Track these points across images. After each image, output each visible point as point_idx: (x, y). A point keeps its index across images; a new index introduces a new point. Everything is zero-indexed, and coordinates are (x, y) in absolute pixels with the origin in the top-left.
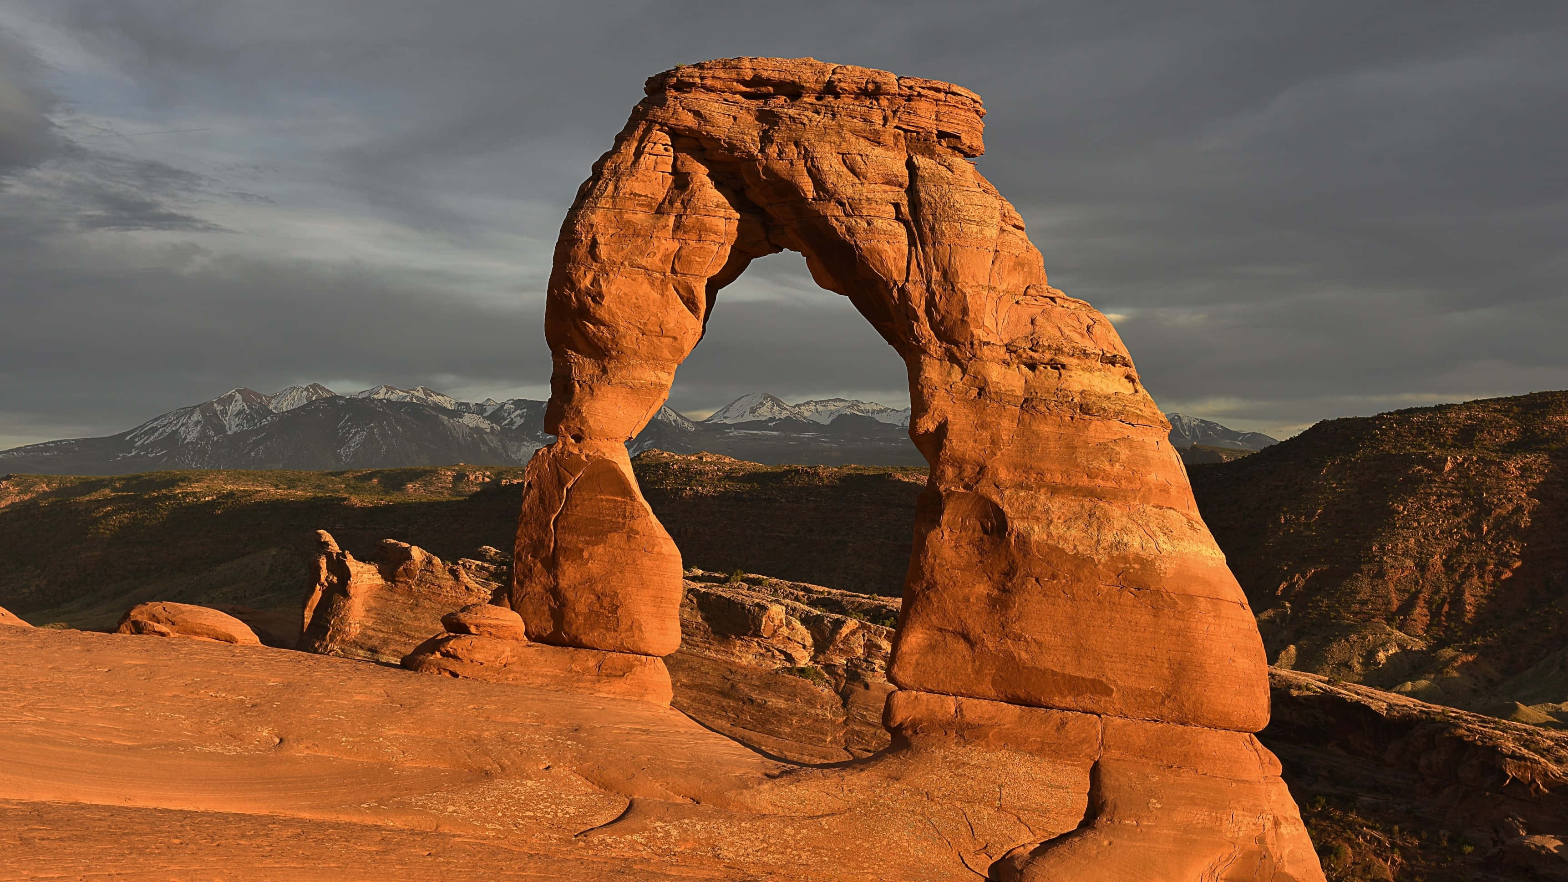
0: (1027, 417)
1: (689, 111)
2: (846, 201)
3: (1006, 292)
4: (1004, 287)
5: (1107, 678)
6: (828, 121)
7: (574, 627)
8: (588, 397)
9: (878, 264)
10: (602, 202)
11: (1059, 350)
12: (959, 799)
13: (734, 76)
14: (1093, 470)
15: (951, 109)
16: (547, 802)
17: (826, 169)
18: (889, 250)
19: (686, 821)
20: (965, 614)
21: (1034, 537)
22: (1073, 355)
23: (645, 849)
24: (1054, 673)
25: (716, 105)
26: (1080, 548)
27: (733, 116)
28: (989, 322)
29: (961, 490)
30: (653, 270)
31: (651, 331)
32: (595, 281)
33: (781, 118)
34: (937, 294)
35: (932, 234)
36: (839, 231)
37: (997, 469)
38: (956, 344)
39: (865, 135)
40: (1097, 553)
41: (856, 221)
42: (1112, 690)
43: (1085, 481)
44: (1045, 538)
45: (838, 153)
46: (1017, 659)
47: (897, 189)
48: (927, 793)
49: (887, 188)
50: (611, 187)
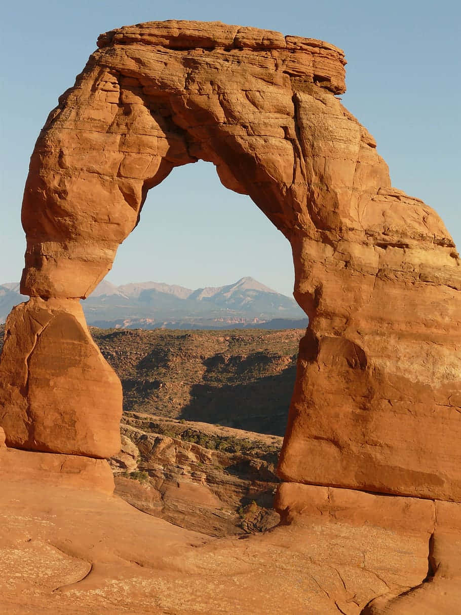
0: (381, 283)
1: (132, 58)
2: (248, 125)
3: (366, 192)
4: (364, 188)
5: (441, 473)
6: (235, 66)
7: (43, 437)
8: (53, 268)
9: (272, 171)
10: (67, 124)
11: (404, 234)
12: (334, 562)
13: (165, 34)
14: (428, 321)
15: (323, 59)
16: (31, 566)
17: (234, 101)
18: (280, 160)
19: (134, 579)
20: (336, 426)
21: (387, 370)
22: (414, 238)
23: (105, 601)
24: (401, 469)
25: (152, 54)
26: (421, 378)
27: (165, 63)
28: (353, 213)
29: (332, 336)
30: (104, 174)
31: (101, 219)
32: (61, 182)
33: (200, 64)
34: (315, 192)
35: (312, 149)
36: (243, 146)
37: (359, 321)
38: (330, 229)
39: (262, 77)
40: (433, 382)
41: (256, 140)
42: (443, 482)
43: (423, 330)
44: (395, 370)
45: (242, 90)
46: (374, 460)
47: (286, 116)
48: (310, 558)
49: (278, 115)
50: (73, 113)
